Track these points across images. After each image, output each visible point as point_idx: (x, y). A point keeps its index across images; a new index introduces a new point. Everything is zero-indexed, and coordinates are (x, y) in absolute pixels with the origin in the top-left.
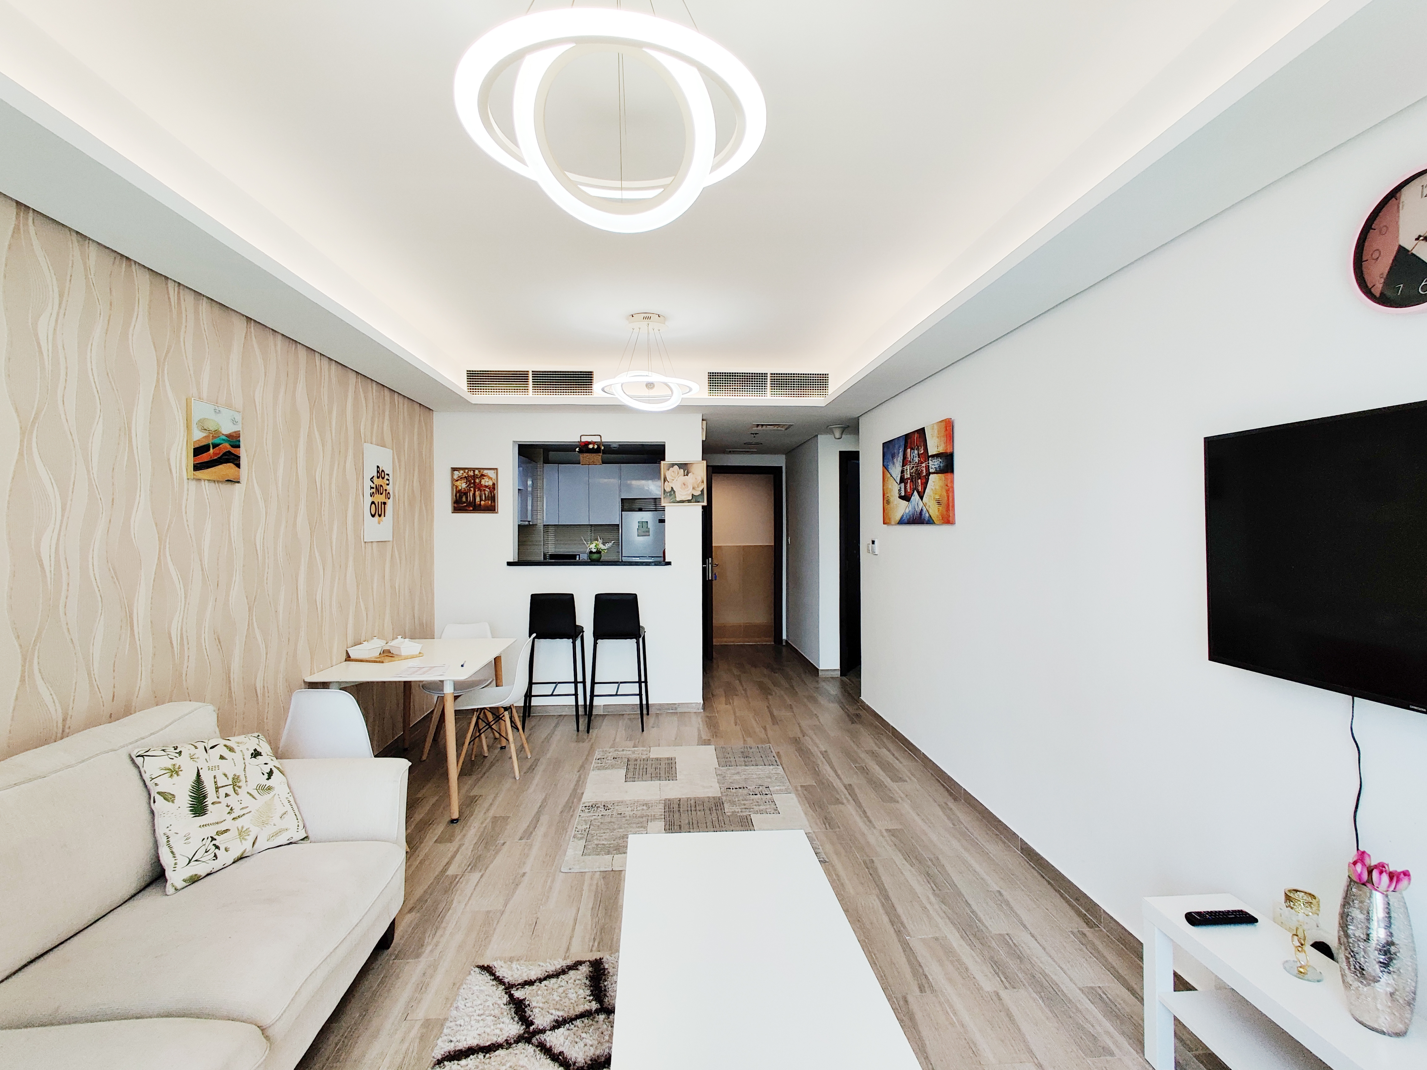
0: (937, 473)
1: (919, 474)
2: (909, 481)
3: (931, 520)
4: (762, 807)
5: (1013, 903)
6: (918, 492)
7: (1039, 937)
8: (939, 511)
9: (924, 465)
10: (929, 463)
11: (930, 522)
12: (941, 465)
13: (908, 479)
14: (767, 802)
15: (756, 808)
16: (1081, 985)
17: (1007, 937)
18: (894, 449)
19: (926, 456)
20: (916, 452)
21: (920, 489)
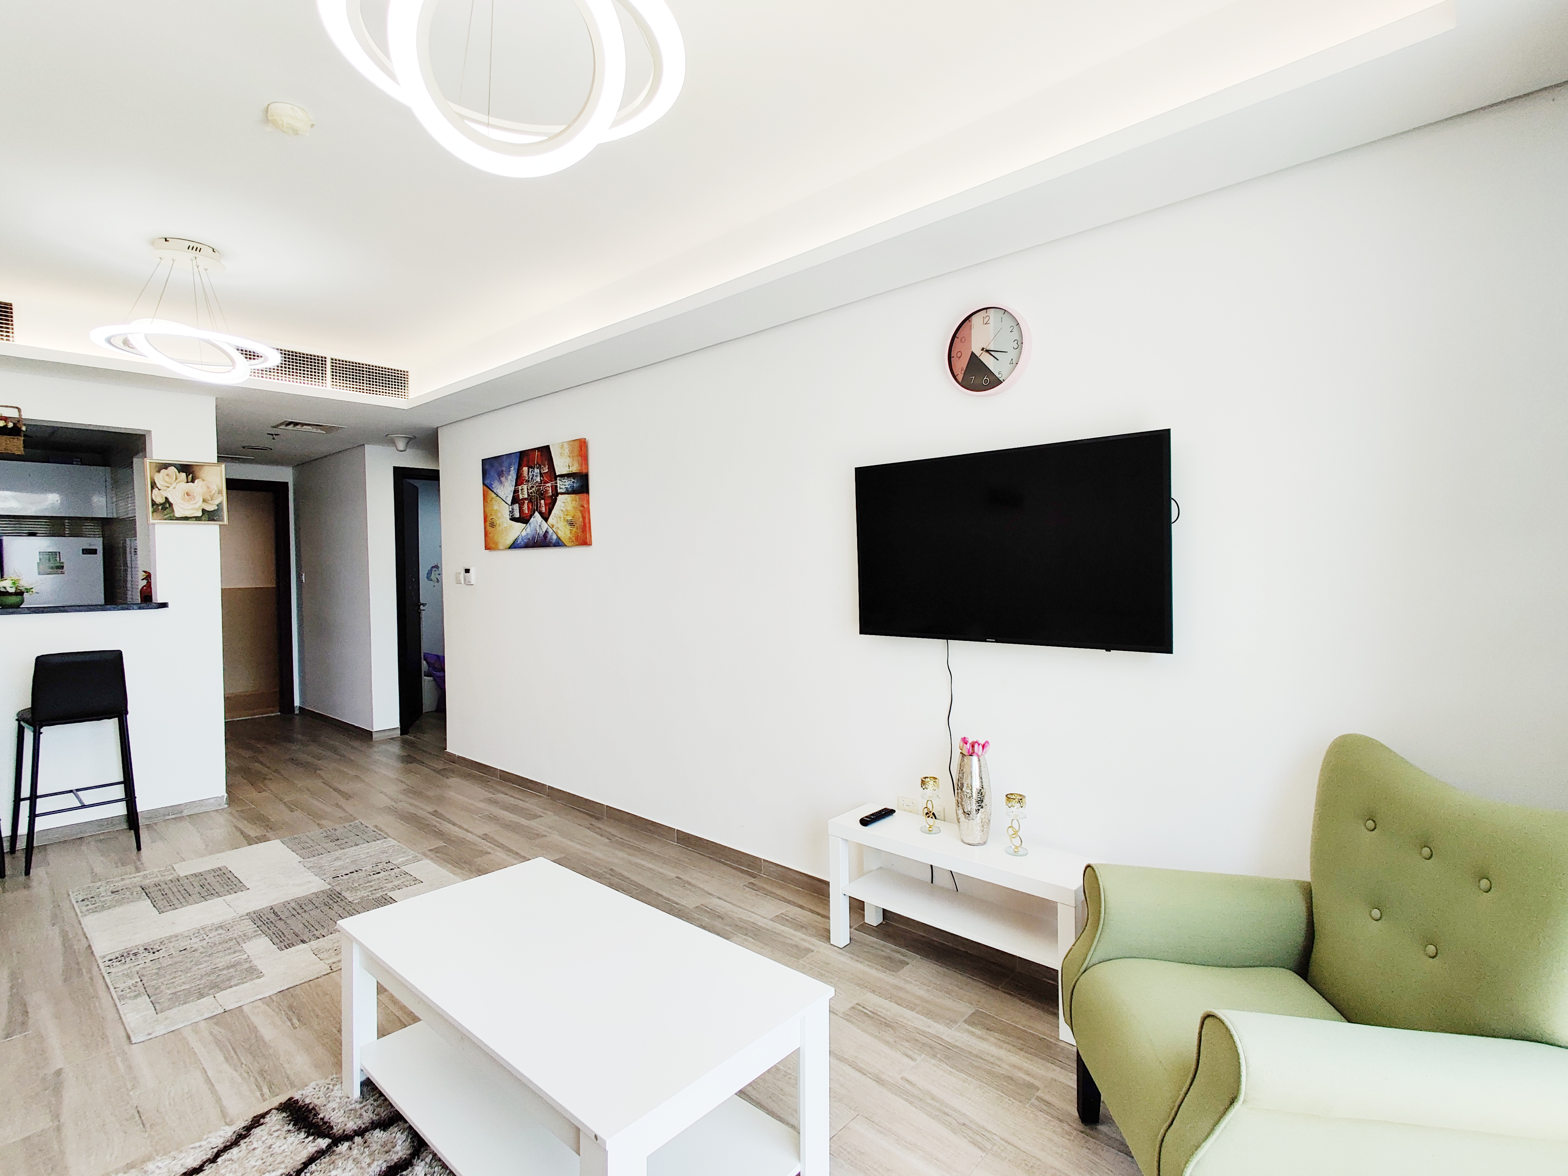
0: (568, 494)
1: (542, 495)
2: (526, 502)
3: (560, 542)
4: (396, 883)
5: (692, 881)
6: (541, 513)
7: (725, 898)
8: (571, 532)
9: (549, 485)
10: (557, 483)
11: (558, 544)
12: (575, 485)
13: (526, 499)
14: (399, 876)
15: (390, 886)
16: (770, 917)
17: (703, 907)
18: (502, 466)
19: (553, 475)
20: (537, 471)
21: (543, 509)
